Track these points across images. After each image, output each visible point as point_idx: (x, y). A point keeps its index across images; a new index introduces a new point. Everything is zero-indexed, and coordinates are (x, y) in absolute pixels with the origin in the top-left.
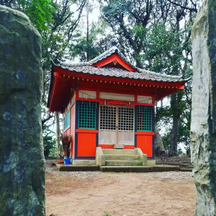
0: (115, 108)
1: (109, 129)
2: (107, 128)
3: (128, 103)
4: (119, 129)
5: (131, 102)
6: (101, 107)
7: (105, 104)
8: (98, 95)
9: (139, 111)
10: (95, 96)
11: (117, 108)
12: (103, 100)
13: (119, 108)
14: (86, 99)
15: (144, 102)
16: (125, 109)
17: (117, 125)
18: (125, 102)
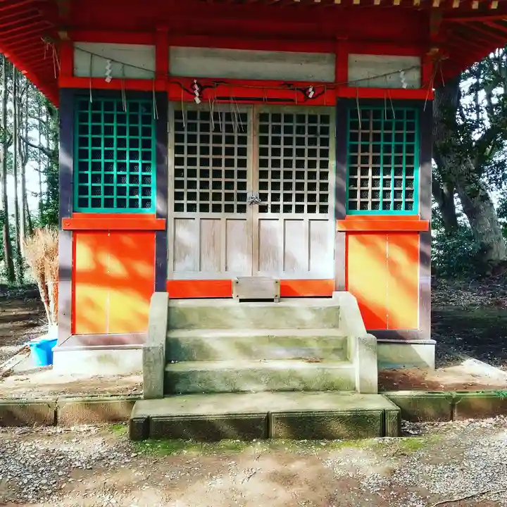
0: (244, 117)
1: (217, 208)
2: (204, 208)
3: (305, 91)
4: (263, 209)
5: (318, 85)
6: (178, 115)
7: (198, 100)
8: (162, 60)
9: (354, 125)
10: (151, 64)
11: (252, 114)
12: (187, 83)
13: (263, 117)
14: (108, 80)
15: (379, 83)
16: (288, 118)
17: (252, 190)
18: (288, 84)
